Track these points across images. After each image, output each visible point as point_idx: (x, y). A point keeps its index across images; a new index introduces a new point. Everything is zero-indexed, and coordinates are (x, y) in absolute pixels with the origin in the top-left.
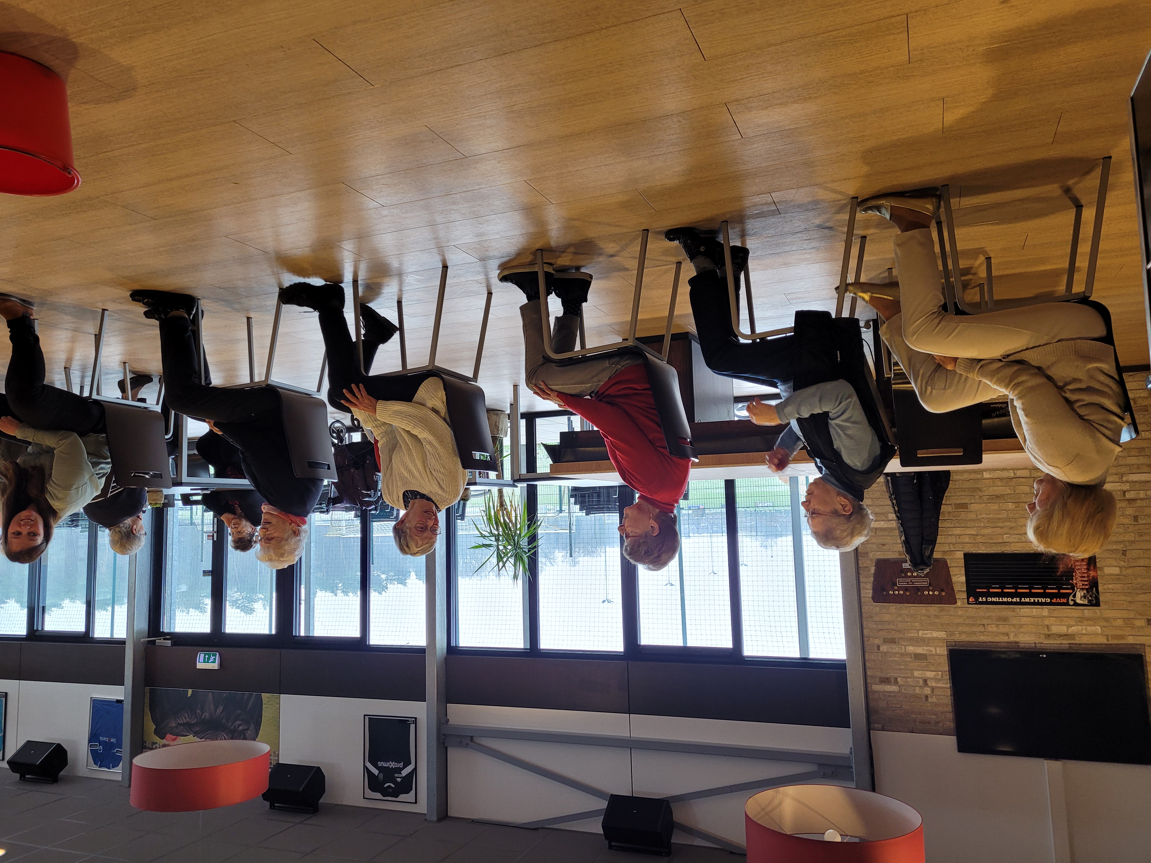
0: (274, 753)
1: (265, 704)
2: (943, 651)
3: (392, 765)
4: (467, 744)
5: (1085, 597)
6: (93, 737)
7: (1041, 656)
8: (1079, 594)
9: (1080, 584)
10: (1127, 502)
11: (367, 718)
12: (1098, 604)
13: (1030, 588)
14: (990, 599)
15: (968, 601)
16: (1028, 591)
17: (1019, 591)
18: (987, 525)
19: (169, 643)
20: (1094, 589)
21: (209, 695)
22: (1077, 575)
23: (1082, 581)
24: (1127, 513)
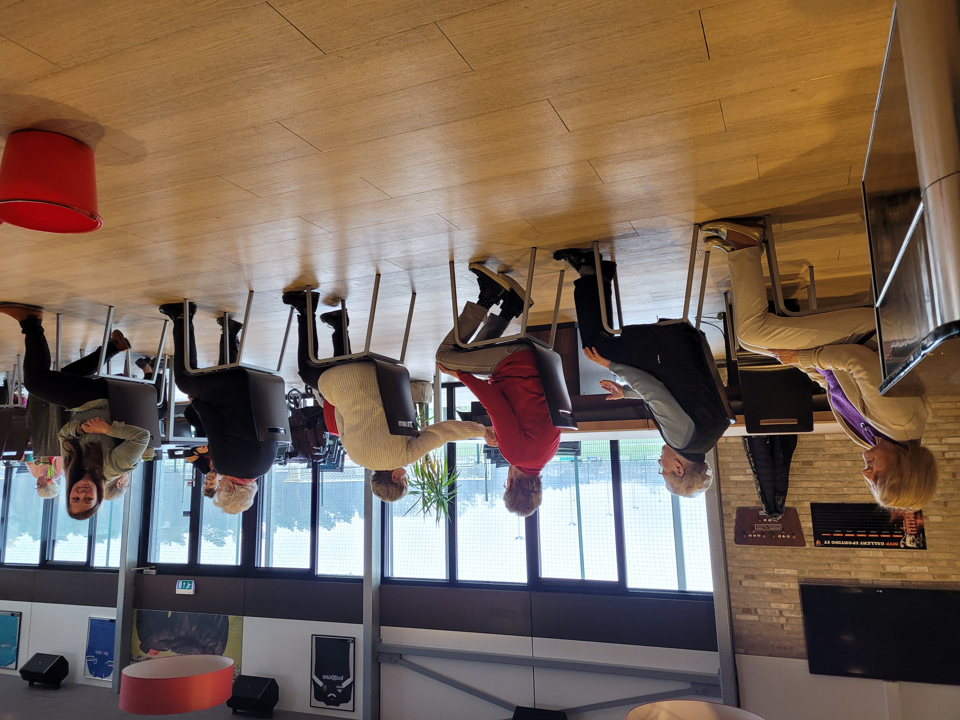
0: (238, 666)
1: (231, 624)
2: (795, 586)
3: (335, 678)
4: (397, 661)
5: (913, 541)
6: (90, 651)
7: (878, 591)
8: (909, 539)
9: (909, 530)
10: (946, 461)
11: (314, 637)
12: (924, 547)
13: (867, 533)
14: (833, 542)
15: (815, 543)
16: (865, 535)
17: (858, 535)
18: (830, 479)
19: (154, 572)
20: (921, 535)
21: (186, 616)
22: (907, 522)
23: (910, 527)
24: (946, 470)
